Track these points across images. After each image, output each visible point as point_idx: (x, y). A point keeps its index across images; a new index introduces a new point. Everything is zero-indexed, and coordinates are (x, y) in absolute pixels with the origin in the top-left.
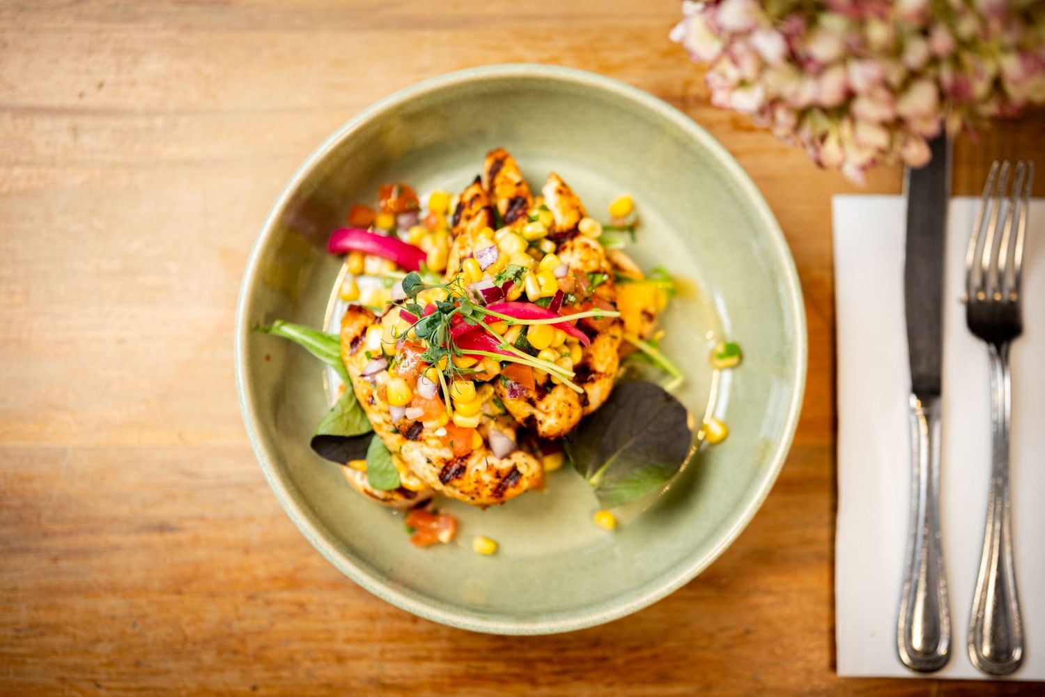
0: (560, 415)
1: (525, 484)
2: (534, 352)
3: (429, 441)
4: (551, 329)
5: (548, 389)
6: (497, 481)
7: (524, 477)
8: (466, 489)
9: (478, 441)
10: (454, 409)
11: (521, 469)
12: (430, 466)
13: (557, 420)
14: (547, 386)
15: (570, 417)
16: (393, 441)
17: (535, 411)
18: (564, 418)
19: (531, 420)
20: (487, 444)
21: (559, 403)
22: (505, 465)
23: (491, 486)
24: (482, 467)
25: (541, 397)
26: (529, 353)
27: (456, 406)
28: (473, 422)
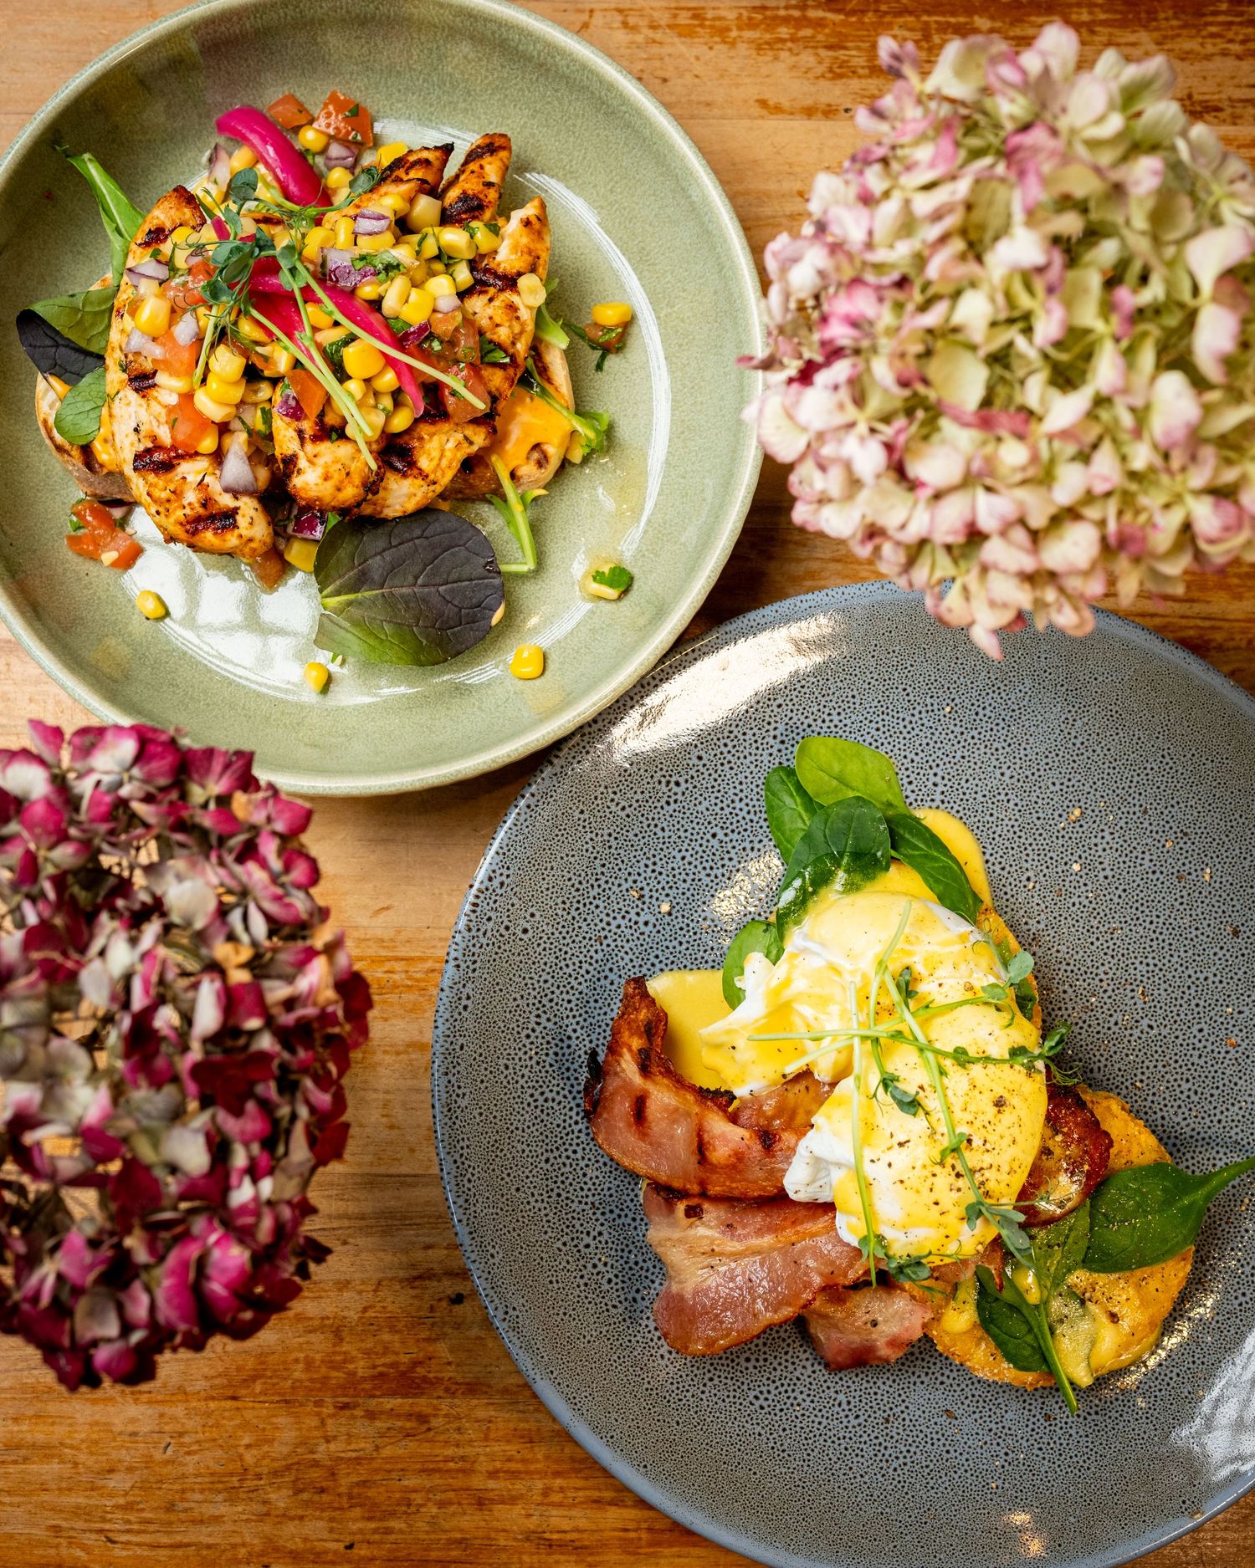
0: (326, 478)
1: (232, 540)
2: (341, 375)
3: (153, 403)
4: (382, 361)
5: (334, 436)
6: (201, 511)
7: (236, 532)
8: (157, 493)
9: (208, 444)
10: (204, 381)
11: (242, 521)
12: (133, 437)
13: (320, 481)
14: (332, 431)
15: (339, 490)
16: (115, 377)
17: (301, 454)
18: (329, 485)
19: (290, 461)
20: (218, 456)
21: (336, 461)
22: (227, 501)
23: (188, 511)
24: (193, 479)
25: (316, 438)
26: (335, 372)
27: (210, 378)
28: (216, 413)
